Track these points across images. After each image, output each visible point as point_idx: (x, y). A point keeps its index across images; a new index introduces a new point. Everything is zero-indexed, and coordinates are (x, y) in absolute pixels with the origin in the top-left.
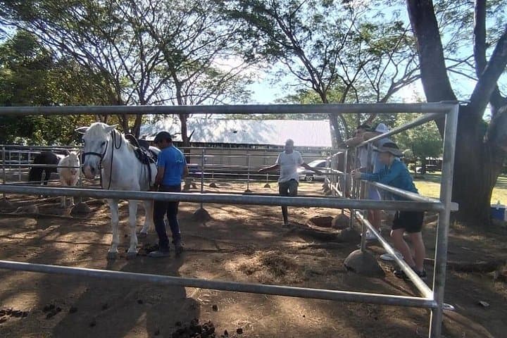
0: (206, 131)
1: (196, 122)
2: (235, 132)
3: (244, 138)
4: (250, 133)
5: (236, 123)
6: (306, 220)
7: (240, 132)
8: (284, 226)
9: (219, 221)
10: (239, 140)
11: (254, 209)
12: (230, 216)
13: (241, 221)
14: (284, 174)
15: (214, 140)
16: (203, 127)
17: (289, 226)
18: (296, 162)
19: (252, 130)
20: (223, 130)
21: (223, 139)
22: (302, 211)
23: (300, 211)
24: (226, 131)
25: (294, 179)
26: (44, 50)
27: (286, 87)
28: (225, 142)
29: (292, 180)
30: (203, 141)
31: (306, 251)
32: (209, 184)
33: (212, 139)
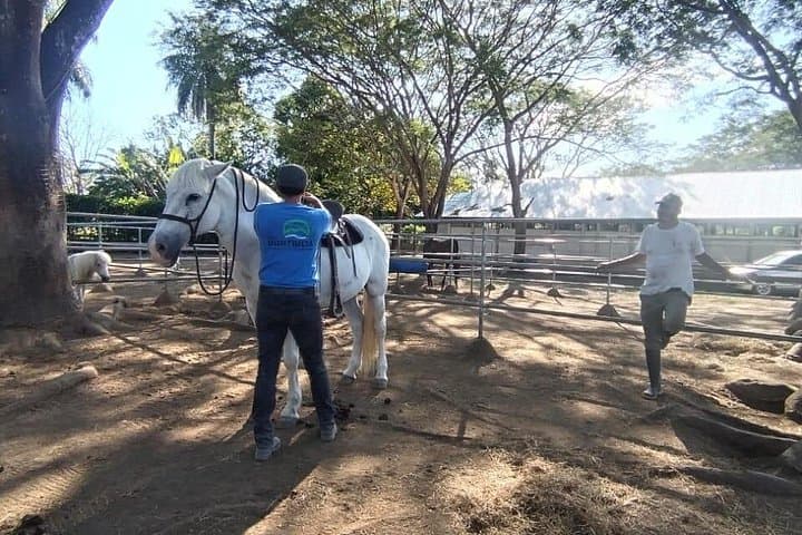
0: (556, 198)
1: (542, 184)
2: (610, 199)
3: (626, 209)
4: (638, 200)
5: (612, 182)
6: (718, 385)
7: (620, 198)
8: (647, 397)
9: (512, 364)
10: (615, 212)
11: (604, 345)
12: (540, 357)
13: (557, 371)
14: (654, 276)
15: (569, 215)
16: (553, 192)
17: (662, 398)
18: (686, 247)
19: (643, 194)
20: (588, 196)
21: (584, 211)
22: (717, 362)
23: (707, 362)
24: (593, 197)
25: (679, 289)
26: (333, 97)
27: (707, 100)
28: (587, 217)
29: (672, 289)
30: (550, 216)
31: (672, 484)
32: (546, 290)
33: (566, 213)
